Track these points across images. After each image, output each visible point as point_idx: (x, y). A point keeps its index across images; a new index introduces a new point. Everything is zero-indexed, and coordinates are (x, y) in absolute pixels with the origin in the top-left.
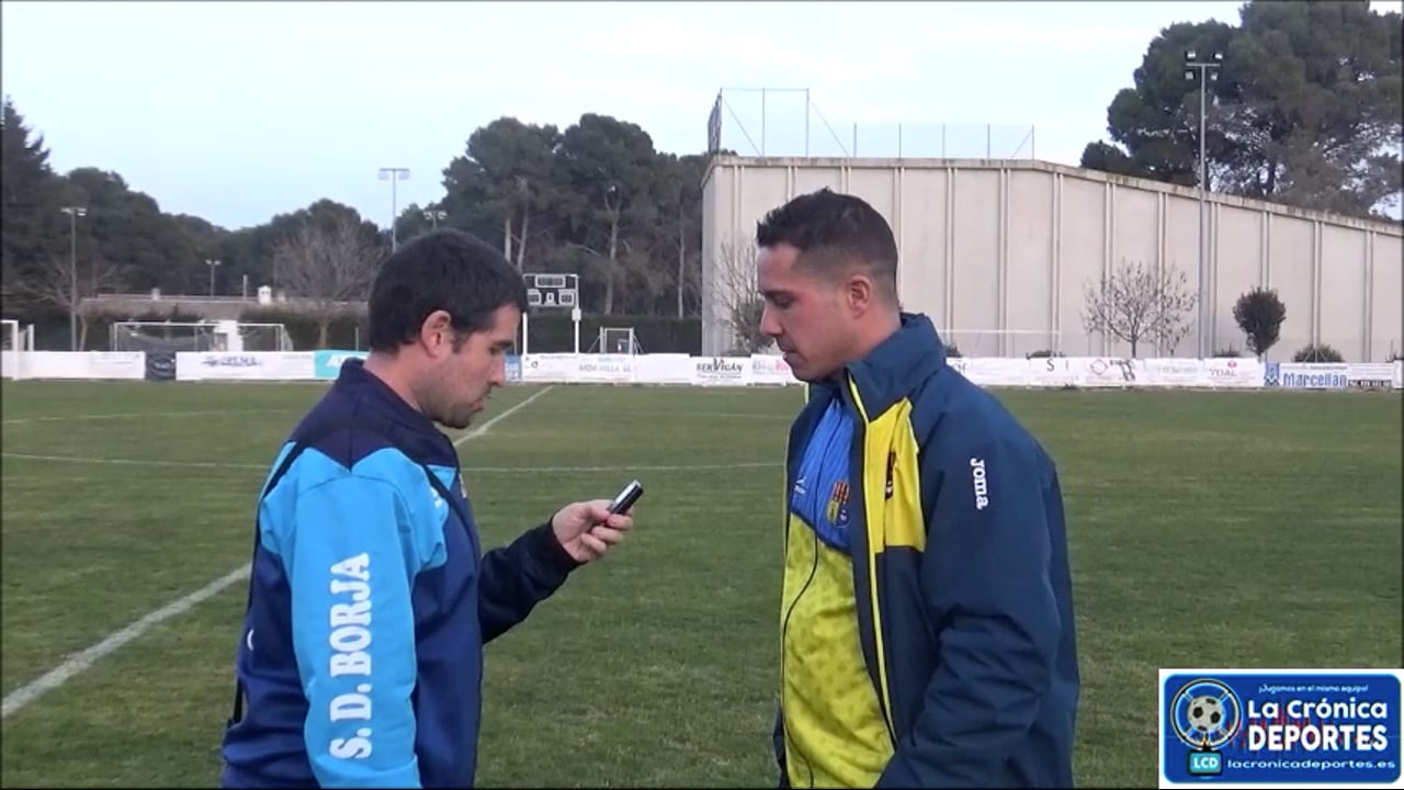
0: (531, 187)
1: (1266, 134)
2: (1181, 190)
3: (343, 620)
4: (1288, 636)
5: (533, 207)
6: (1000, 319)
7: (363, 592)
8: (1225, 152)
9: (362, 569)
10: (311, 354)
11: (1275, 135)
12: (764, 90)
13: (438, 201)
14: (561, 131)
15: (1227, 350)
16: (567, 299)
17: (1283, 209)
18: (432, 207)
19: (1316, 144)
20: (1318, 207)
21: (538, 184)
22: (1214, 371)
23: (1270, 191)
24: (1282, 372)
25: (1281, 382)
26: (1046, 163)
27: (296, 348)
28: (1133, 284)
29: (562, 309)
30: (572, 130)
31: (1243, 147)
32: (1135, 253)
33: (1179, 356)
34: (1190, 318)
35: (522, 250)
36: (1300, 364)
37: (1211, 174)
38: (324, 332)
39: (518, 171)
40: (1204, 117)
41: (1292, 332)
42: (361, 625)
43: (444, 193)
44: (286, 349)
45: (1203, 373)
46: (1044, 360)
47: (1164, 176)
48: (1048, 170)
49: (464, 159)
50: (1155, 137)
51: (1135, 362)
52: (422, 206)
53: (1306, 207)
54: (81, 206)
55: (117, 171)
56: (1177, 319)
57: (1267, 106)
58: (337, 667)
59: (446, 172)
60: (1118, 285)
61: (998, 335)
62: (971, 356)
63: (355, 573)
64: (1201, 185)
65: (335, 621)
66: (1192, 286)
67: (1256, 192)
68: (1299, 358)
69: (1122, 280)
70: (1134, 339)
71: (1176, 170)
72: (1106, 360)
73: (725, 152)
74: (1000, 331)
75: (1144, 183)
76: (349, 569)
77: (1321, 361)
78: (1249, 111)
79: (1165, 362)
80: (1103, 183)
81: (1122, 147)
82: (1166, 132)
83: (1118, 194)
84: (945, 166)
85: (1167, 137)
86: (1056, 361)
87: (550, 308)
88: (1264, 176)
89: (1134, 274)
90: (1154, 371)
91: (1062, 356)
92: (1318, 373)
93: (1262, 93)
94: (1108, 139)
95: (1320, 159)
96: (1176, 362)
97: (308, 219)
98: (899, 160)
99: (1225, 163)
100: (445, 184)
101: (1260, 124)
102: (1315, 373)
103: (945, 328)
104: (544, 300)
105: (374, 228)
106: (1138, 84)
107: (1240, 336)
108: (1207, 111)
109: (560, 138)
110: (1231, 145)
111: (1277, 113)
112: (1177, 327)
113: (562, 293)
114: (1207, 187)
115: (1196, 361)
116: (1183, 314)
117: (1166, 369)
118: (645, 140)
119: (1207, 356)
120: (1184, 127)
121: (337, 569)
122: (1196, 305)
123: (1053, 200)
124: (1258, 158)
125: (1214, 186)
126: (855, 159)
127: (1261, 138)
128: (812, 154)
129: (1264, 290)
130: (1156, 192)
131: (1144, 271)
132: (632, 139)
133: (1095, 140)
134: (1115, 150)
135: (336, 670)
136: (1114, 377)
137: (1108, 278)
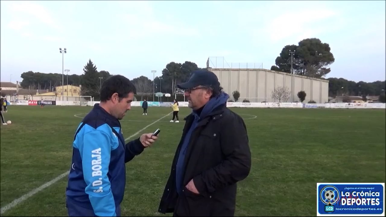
0: (177, 74)
1: (303, 64)
2: (288, 74)
3: (95, 163)
4: (307, 151)
5: (177, 77)
6: (257, 96)
7: (99, 157)
8: (296, 67)
9: (99, 152)
10: (140, 102)
11: (305, 64)
12: (216, 57)
13: (161, 76)
14: (182, 64)
15: (296, 101)
16: (183, 92)
17: (306, 77)
18: (160, 77)
19: (312, 66)
20: (312, 77)
21: (178, 73)
22: (294, 105)
23: (304, 74)
24: (306, 105)
25: (306, 107)
26: (265, 69)
27: (137, 101)
28: (280, 90)
29: (182, 94)
30: (184, 64)
31: (299, 66)
32: (280, 84)
33: (288, 102)
34: (290, 96)
35: (175, 84)
36: (309, 104)
37: (293, 71)
38: (142, 98)
39: (174, 71)
40: (292, 61)
41: (307, 98)
42: (99, 164)
43: (162, 75)
44: (136, 101)
45: (292, 105)
46: (264, 103)
47: (285, 71)
48: (265, 70)
49: (165, 69)
50: (283, 65)
51: (280, 103)
52: (159, 77)
53: (310, 77)
54: (102, 77)
55: (108, 71)
56: (287, 96)
57: (303, 59)
58: (94, 174)
59: (162, 71)
60: (277, 90)
61: (256, 99)
62: (252, 102)
63: (98, 152)
64: (292, 73)
65: (93, 164)
66: (290, 90)
67: (301, 74)
68: (309, 103)
69: (278, 89)
70: (280, 99)
71: (287, 70)
72: (275, 103)
73: (210, 68)
74: (257, 98)
75: (281, 73)
76: (96, 152)
77: (312, 103)
78: (300, 60)
79: (285, 103)
80: (275, 73)
81: (278, 67)
82: (285, 64)
83: (277, 74)
84: (247, 70)
85: (286, 65)
86: (266, 103)
87: (180, 94)
88: (303, 71)
89: (280, 88)
90: (283, 105)
91: (267, 102)
92: (312, 105)
93: (302, 57)
94: (275, 65)
95: (312, 69)
96: (287, 103)
97: (139, 79)
98: (239, 69)
99: (296, 69)
100: (163, 73)
101: (302, 62)
102: (311, 105)
103: (247, 97)
104: (179, 93)
105: (151, 80)
106: (281, 55)
107: (298, 99)
108: (292, 60)
109: (182, 65)
110: (297, 66)
111: (305, 61)
112: (287, 97)
113: (182, 91)
114: (293, 73)
115: (291, 103)
116: (288, 95)
117: (286, 104)
118: (196, 65)
119: (292, 102)
120: (288, 63)
121: (93, 152)
122: (291, 94)
123: (266, 75)
124: (301, 68)
125: (294, 73)
126: (232, 69)
127: (302, 65)
128: (224, 68)
129: (303, 91)
130: (284, 74)
131: (282, 88)
132: (194, 65)
133: (273, 65)
134: (276, 67)
135: (93, 175)
136: (276, 106)
137: (275, 89)
